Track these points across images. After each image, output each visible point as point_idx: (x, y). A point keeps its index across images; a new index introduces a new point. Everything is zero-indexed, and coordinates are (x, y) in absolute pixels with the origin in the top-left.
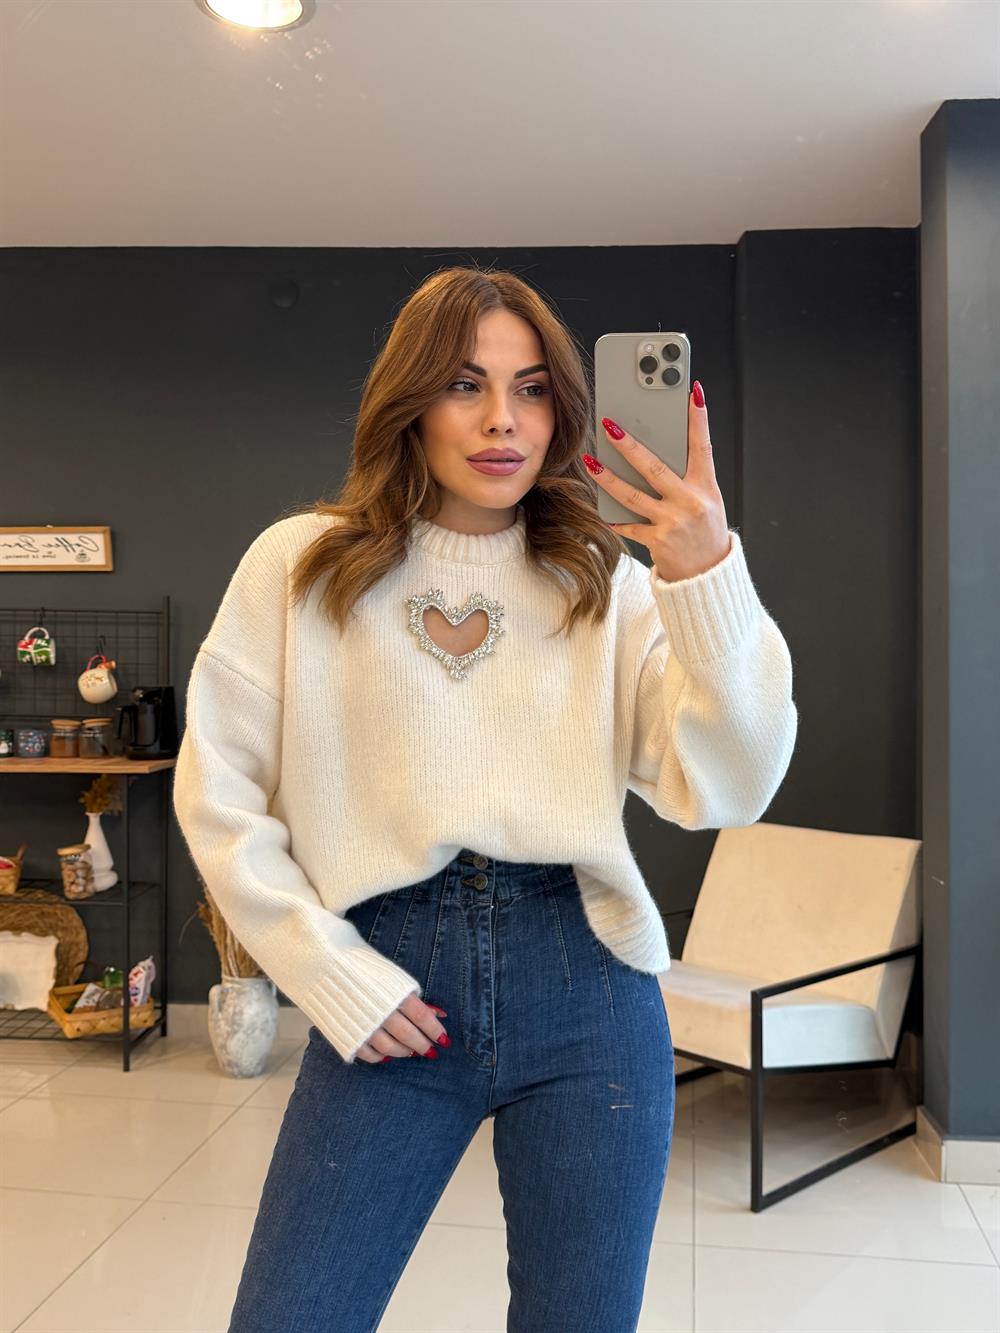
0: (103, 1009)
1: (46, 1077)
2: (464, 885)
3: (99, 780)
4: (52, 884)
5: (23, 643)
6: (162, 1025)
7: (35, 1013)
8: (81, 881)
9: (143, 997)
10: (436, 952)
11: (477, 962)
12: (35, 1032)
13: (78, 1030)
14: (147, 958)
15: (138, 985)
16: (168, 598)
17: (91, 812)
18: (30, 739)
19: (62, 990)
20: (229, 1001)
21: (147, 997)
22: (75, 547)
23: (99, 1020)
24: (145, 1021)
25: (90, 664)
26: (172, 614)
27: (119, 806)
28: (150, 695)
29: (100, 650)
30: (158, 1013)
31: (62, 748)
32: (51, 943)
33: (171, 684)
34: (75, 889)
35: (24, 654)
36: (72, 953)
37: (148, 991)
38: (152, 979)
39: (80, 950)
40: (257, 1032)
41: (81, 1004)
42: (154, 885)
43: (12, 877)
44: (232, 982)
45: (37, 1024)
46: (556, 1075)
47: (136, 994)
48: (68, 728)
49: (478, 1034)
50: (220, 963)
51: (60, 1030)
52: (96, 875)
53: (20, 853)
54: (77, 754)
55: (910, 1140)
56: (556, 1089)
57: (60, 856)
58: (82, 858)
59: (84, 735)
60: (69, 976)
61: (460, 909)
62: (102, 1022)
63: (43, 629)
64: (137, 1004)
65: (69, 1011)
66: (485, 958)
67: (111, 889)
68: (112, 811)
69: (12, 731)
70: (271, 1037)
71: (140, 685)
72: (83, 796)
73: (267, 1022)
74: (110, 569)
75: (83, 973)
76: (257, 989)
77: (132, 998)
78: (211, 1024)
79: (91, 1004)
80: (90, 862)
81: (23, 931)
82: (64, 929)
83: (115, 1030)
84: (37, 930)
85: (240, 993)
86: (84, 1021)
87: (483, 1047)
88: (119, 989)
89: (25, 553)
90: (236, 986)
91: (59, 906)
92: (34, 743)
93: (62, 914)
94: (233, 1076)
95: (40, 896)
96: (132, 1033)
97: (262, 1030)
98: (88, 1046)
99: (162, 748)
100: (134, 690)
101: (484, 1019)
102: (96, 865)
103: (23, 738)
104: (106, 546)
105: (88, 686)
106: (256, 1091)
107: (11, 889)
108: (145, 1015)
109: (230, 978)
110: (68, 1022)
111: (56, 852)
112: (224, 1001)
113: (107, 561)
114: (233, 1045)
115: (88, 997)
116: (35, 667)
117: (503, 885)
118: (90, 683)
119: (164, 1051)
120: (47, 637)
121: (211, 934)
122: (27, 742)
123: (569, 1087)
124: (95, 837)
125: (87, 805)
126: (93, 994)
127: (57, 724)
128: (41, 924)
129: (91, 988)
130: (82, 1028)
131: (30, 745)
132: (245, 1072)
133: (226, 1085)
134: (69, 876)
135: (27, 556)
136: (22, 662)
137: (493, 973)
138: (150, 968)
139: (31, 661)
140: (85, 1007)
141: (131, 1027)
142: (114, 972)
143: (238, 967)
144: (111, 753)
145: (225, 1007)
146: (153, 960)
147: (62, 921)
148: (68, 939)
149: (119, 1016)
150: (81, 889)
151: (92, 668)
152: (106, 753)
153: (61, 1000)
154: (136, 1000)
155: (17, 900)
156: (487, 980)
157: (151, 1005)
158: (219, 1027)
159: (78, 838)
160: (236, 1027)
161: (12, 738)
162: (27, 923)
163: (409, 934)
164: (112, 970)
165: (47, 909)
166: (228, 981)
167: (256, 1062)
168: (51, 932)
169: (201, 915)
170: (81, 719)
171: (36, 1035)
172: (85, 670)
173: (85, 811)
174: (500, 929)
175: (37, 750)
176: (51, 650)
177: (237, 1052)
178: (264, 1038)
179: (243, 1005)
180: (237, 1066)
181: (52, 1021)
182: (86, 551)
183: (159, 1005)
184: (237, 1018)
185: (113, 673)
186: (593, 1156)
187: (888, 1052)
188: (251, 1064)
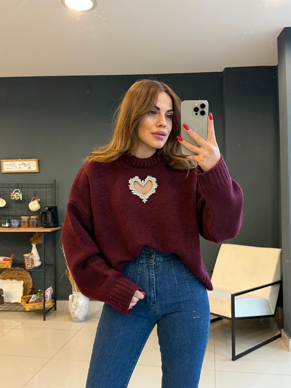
0: (38, 302)
1: (21, 323)
2: (146, 257)
3: (35, 234)
4: (22, 265)
5: (12, 194)
6: (55, 307)
7: (17, 304)
8: (30, 264)
9: (49, 298)
10: (138, 276)
11: (150, 279)
12: (17, 309)
13: (30, 308)
14: (50, 287)
15: (48, 295)
16: (55, 180)
17: (33, 243)
18: (15, 222)
19: (25, 297)
20: (75, 299)
21: (50, 298)
22: (27, 165)
23: (36, 305)
24: (50, 306)
25: (32, 200)
26: (56, 185)
27: (41, 242)
28: (50, 209)
29: (35, 196)
30: (54, 303)
31: (24, 224)
32: (22, 283)
33: (56, 205)
34: (28, 266)
35: (13, 197)
36: (28, 286)
37: (51, 297)
38: (52, 293)
39: (30, 285)
40: (83, 308)
41: (31, 301)
42: (52, 265)
43: (10, 263)
44: (76, 293)
45: (18, 307)
46: (174, 311)
47: (47, 298)
48: (26, 219)
49: (151, 299)
50: (72, 288)
51: (25, 308)
52: (35, 262)
53: (12, 256)
54: (29, 227)
55: (279, 339)
56: (173, 315)
57: (24, 257)
58: (30, 257)
59: (31, 221)
60: (27, 292)
61: (145, 264)
62: (37, 306)
63: (18, 190)
64: (47, 301)
65: (27, 303)
66: (152, 278)
67: (39, 266)
68: (39, 243)
69: (9, 220)
70: (88, 310)
71: (47, 205)
72: (30, 239)
73: (86, 305)
74: (38, 171)
75: (31, 292)
77: (46, 299)
78: (69, 306)
79: (34, 301)
80: (33, 259)
81: (14, 279)
82: (25, 278)
83: (41, 308)
84: (17, 279)
85: (78, 297)
86: (32, 306)
87: (152, 303)
88: (42, 296)
89: (13, 167)
90: (77, 295)
91: (24, 271)
92: (16, 223)
93: (25, 274)
94: (77, 322)
95: (18, 268)
96: (46, 309)
97: (85, 308)
98: (33, 313)
99: (54, 224)
100: (45, 207)
101: (152, 295)
102: (35, 259)
103: (13, 222)
104: (37, 165)
105: (32, 206)
106: (83, 326)
107: (10, 267)
108: (50, 304)
109: (75, 292)
110: (27, 306)
111: (23, 256)
112: (73, 299)
113: (37, 169)
114: (76, 312)
115: (33, 299)
116: (16, 201)
117: (157, 257)
118: (32, 205)
119: (56, 315)
120: (19, 192)
121: (69, 279)
122: (14, 223)
123: (177, 314)
124: (34, 251)
125: (32, 241)
126: (34, 298)
127: (23, 217)
128: (19, 277)
129: (34, 296)
130: (31, 308)
131: (15, 224)
132: (80, 320)
133: (74, 325)
134: (27, 262)
135: (13, 168)
136: (12, 199)
137: (154, 282)
138: (51, 290)
139: (15, 199)
140: (32, 302)
141: (46, 307)
142: (40, 291)
144: (39, 226)
145: (74, 301)
146: (52, 287)
147: (25, 276)
148: (27, 281)
149: (42, 304)
150: (30, 266)
151: (33, 201)
152: (37, 226)
153: (25, 299)
154: (47, 299)
155: (11, 270)
156: (153, 284)
157: (52, 301)
158: (72, 307)
159: (29, 251)
160: (77, 307)
161: (9, 222)
162: (14, 277)
163: (131, 271)
164: (40, 290)
165: (20, 272)
166: (74, 293)
167: (83, 317)
168: (22, 279)
169: (66, 274)
170: (30, 216)
171: (18, 310)
172: (31, 201)
173: (31, 243)
174: (156, 269)
175: (17, 225)
176: (21, 196)
177: (77, 314)
178: (85, 310)
179: (79, 300)
180: (77, 318)
181: (22, 306)
182: (31, 166)
183: (54, 301)
184: (77, 304)
185: (39, 202)
186: (184, 335)
187: (273, 313)
188: (82, 318)
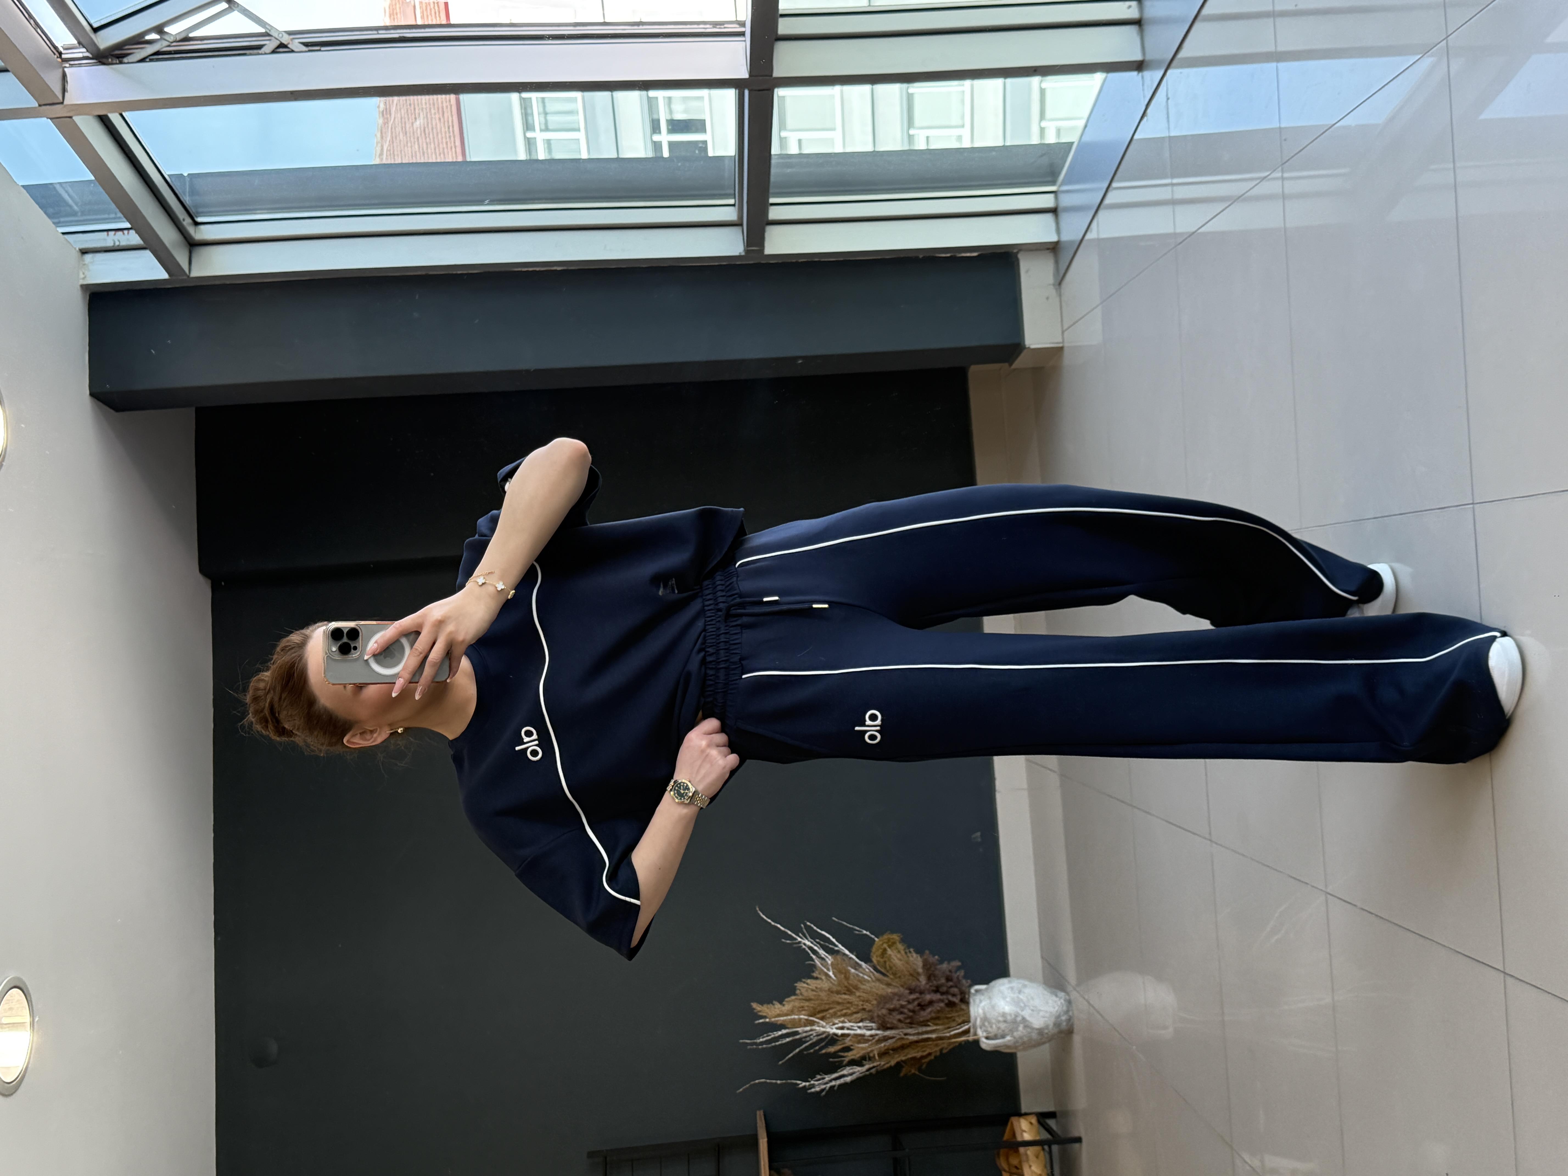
6: (1043, 1116)
20: (993, 1030)
24: (1035, 1128)
44: (975, 1028)
50: (960, 1044)
62: (1033, 1168)
70: (1027, 983)
73: (1012, 988)
76: (981, 1001)
83: (1042, 1155)
85: (985, 1019)
90: (978, 1022)
96: (1045, 1139)
97: (1020, 992)
109: (972, 1030)
112: (995, 1033)
114: (1037, 1022)
121: (932, 1057)
141: (1039, 1140)
143: (959, 1024)
145: (1000, 1031)
158: (1021, 1038)
160: (1019, 1019)
166: (975, 1034)
167: (1054, 998)
177: (1044, 1017)
178: (1027, 991)
179: (997, 1014)
184: (1009, 1019)
188: (1055, 1002)
